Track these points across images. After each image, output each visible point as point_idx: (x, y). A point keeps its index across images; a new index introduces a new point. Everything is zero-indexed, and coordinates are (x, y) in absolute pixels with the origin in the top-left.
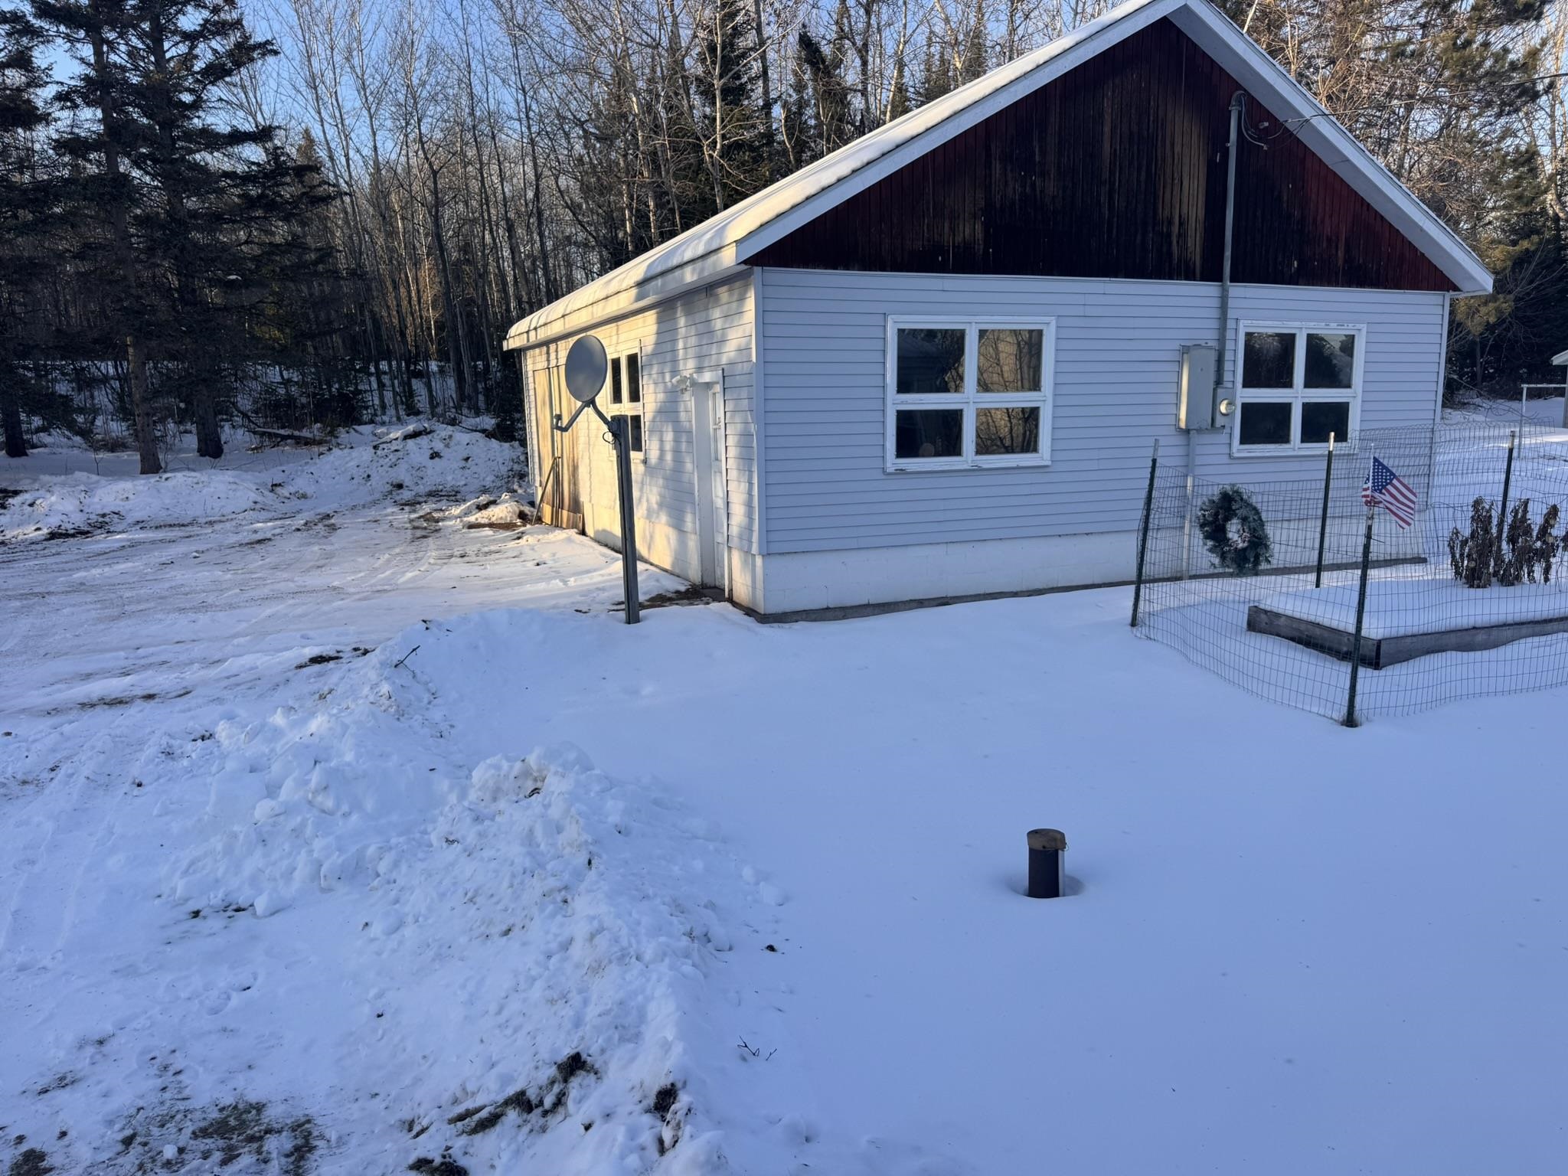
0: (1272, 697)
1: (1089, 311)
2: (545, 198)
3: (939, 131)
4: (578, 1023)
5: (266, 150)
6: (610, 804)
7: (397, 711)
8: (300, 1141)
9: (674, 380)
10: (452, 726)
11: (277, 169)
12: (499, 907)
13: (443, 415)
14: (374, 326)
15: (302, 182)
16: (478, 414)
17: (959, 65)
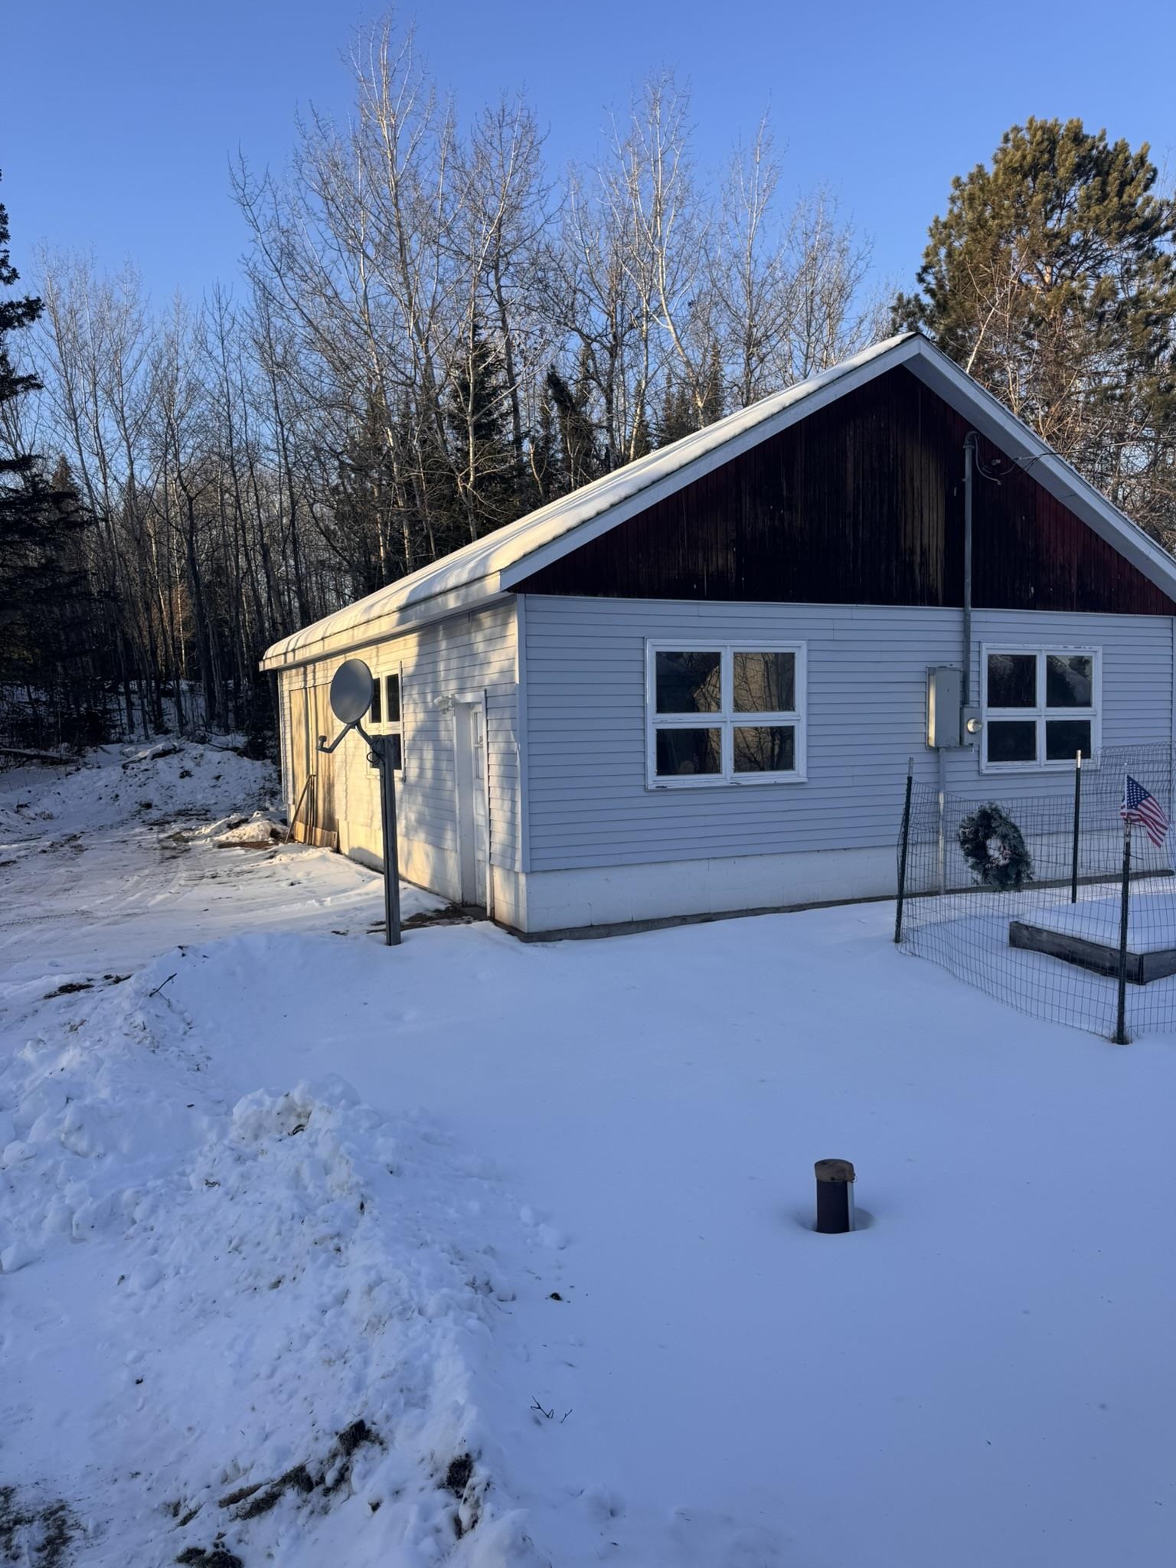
0: (1041, 1014)
1: (838, 636)
2: (299, 524)
3: (693, 468)
4: (359, 1386)
5: (24, 477)
6: (380, 1141)
7: (152, 1043)
8: (53, 1532)
9: (436, 701)
10: (209, 1058)
11: (36, 495)
12: (267, 1256)
13: (192, 733)
14: (125, 646)
15: (59, 509)
16: (227, 732)
17: (700, 404)
